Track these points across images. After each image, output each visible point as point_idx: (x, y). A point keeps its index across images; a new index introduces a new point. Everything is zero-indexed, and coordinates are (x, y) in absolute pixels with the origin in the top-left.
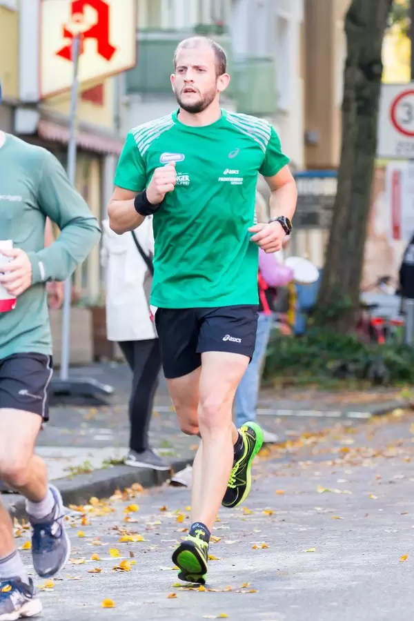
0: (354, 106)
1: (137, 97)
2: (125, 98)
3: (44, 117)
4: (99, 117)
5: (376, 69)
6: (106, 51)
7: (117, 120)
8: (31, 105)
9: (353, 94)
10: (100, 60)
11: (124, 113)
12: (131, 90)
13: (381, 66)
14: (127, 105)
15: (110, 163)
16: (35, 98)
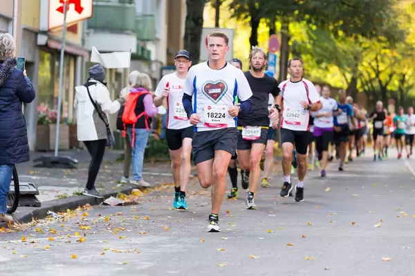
0: (189, 37)
1: (92, 30)
2: (87, 31)
3: (50, 38)
4: (75, 39)
5: (200, 21)
6: (79, 9)
7: (83, 41)
8: (44, 33)
9: (189, 32)
10: (76, 13)
11: (86, 37)
12: (89, 27)
13: (203, 20)
14: (88, 34)
15: (79, 59)
16: (46, 29)
